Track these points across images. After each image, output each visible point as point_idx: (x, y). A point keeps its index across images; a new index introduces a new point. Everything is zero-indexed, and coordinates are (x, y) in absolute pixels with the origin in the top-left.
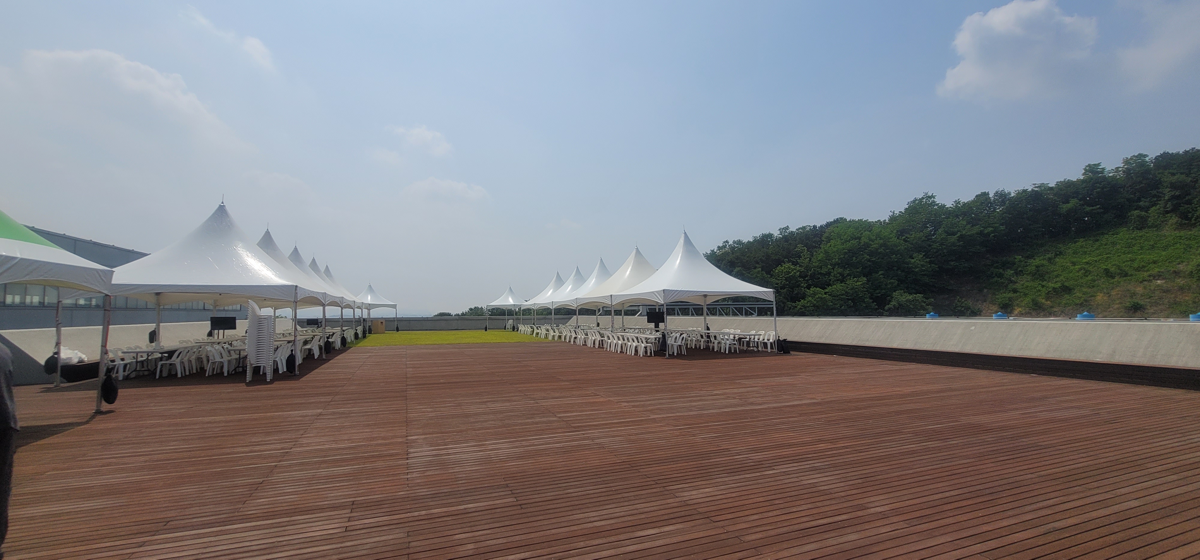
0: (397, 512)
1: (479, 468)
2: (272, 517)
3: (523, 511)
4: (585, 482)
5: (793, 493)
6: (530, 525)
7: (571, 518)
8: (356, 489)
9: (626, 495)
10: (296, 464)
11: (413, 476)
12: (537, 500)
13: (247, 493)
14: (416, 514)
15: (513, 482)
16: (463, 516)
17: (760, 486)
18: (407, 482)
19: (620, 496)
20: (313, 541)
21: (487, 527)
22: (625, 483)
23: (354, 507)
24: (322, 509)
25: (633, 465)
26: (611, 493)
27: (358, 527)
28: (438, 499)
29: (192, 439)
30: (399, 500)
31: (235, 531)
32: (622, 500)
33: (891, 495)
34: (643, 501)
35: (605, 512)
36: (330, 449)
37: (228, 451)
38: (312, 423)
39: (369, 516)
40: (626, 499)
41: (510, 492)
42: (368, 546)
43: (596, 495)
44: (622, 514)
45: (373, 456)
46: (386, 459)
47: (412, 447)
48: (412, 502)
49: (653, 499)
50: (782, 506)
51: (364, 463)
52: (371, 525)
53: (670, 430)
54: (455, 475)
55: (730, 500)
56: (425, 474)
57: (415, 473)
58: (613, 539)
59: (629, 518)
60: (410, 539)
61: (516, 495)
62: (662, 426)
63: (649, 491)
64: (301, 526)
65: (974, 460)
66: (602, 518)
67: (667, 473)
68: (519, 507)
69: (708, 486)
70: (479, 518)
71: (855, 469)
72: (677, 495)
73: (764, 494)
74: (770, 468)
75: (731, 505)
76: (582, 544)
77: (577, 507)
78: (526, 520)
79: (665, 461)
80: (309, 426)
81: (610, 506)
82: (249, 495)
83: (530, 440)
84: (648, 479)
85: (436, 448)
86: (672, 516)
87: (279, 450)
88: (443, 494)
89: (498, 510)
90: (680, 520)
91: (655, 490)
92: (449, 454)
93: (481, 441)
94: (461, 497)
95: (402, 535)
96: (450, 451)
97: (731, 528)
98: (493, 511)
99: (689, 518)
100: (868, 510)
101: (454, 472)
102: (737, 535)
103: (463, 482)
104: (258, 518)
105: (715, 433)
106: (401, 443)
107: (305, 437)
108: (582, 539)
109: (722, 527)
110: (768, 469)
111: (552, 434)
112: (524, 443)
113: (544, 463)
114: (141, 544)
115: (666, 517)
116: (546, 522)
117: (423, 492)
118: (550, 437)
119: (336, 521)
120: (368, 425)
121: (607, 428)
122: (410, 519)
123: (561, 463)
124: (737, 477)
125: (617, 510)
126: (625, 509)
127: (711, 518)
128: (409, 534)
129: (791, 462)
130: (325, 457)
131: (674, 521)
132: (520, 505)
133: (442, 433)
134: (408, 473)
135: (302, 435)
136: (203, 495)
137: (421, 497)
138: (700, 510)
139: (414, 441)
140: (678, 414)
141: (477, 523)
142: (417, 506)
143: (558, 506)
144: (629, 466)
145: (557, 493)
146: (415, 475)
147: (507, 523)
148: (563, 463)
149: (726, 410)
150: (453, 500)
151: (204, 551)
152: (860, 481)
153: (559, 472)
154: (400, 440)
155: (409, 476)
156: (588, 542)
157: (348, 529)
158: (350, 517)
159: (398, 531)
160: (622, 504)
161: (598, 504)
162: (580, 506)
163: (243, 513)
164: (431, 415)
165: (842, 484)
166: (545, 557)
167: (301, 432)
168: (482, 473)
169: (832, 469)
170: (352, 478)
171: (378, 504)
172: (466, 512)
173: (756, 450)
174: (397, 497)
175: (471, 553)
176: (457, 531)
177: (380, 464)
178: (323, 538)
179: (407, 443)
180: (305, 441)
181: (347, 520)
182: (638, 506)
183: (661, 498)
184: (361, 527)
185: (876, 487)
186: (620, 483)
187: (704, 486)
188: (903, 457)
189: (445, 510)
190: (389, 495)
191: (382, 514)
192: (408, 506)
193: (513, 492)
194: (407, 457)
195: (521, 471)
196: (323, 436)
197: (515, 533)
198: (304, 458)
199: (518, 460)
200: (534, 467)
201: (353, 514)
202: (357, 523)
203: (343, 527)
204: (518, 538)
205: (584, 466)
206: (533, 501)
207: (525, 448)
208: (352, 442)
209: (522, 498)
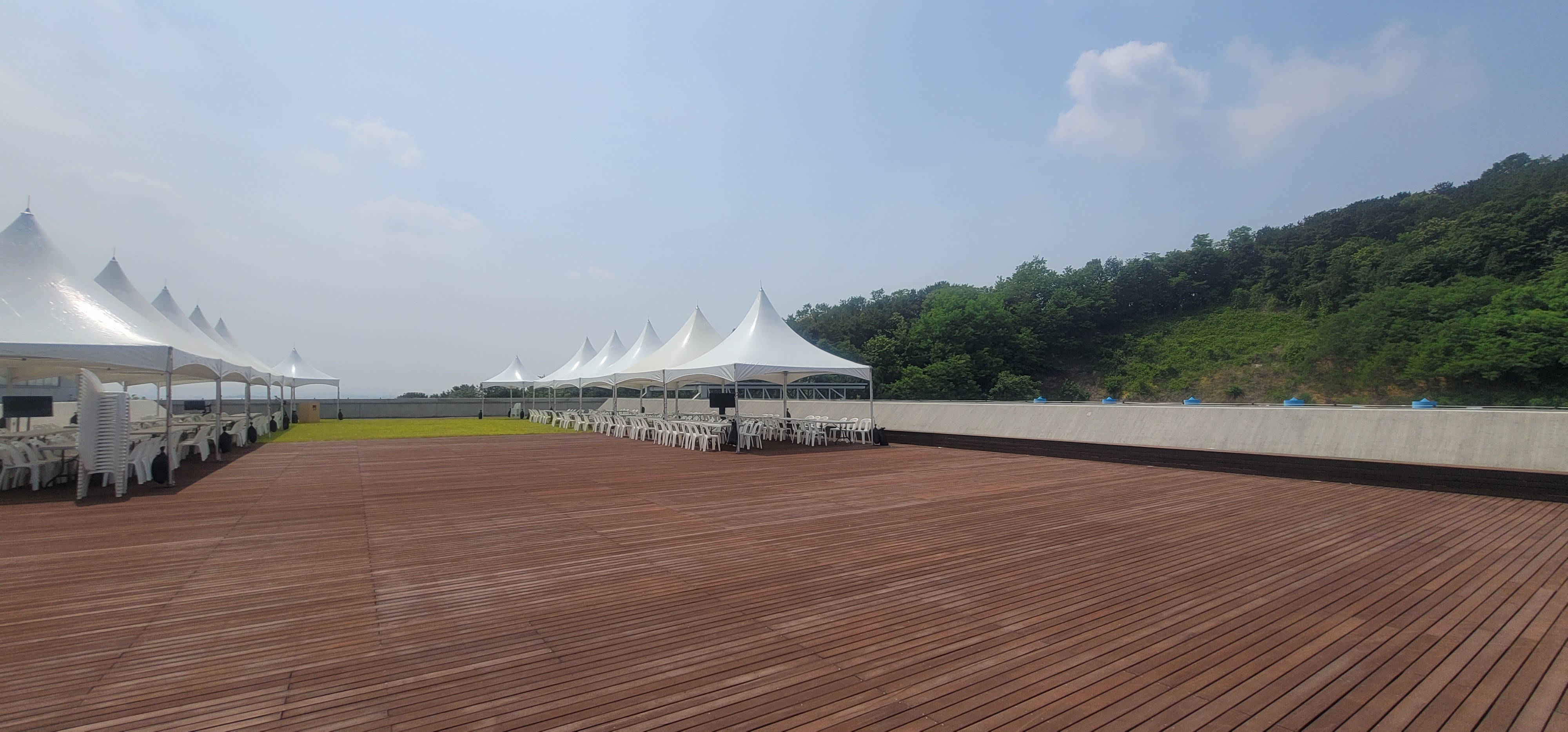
0: (367, 683)
1: (491, 610)
2: (146, 709)
3: (563, 665)
4: (649, 619)
5: (914, 616)
6: (576, 683)
7: (634, 669)
8: (294, 653)
9: (706, 632)
10: (184, 623)
11: (387, 628)
12: (582, 649)
13: (93, 674)
14: (399, 682)
15: (545, 625)
16: (474, 680)
17: (873, 609)
18: (379, 638)
19: (698, 635)
21: (511, 692)
22: (705, 616)
23: (292, 680)
24: (237, 689)
25: (710, 593)
26: (685, 631)
27: (303, 711)
30: (370, 665)
32: (702, 639)
33: (1024, 610)
34: (730, 638)
35: (680, 657)
36: (239, 597)
38: (206, 559)
39: (322, 693)
40: (706, 638)
41: (542, 641)
43: (664, 636)
44: (703, 658)
45: (318, 603)
46: (342, 605)
47: (382, 586)
48: (391, 666)
49: (742, 635)
50: (902, 632)
52: (326, 705)
53: (754, 545)
54: (454, 622)
55: (839, 630)
56: (407, 624)
57: (390, 624)
58: (695, 692)
59: (714, 663)
60: (393, 720)
61: (550, 645)
62: (742, 540)
63: (736, 625)
65: (1104, 564)
66: (676, 665)
67: (755, 601)
68: (557, 661)
69: (810, 613)
70: (499, 681)
71: (980, 582)
72: (773, 627)
73: (880, 619)
74: (883, 586)
75: (841, 635)
76: (653, 704)
77: (641, 654)
78: (570, 678)
79: (752, 585)
80: (202, 563)
81: (686, 649)
83: (563, 567)
84: (733, 610)
85: (422, 585)
86: (770, 655)
87: (149, 602)
88: (439, 651)
89: (530, 666)
90: (779, 660)
91: (743, 624)
92: (442, 593)
93: (491, 572)
94: (468, 653)
95: (378, 716)
96: (443, 589)
97: (846, 665)
98: (519, 669)
99: (791, 657)
100: (1002, 630)
101: (452, 619)
102: (854, 672)
103: (469, 631)
105: (810, 546)
106: (363, 581)
107: (194, 581)
108: (653, 697)
109: (834, 664)
110: (880, 587)
111: (593, 557)
112: (555, 572)
113: (586, 597)
115: (762, 658)
116: (600, 678)
117: (406, 649)
118: (591, 562)
119: (263, 705)
120: (305, 558)
121: (670, 546)
122: (390, 691)
123: (612, 596)
124: (845, 600)
125: (696, 653)
126: (707, 650)
127: (819, 654)
128: (391, 712)
129: (906, 577)
130: (234, 608)
131: (773, 662)
132: (559, 657)
133: (428, 563)
134: (379, 623)
135: (190, 577)
137: (404, 658)
138: (804, 644)
139: (383, 577)
140: (761, 524)
141: (496, 688)
142: (399, 670)
143: (613, 654)
144: (705, 594)
145: (610, 637)
146: (390, 626)
147: (543, 684)
148: (614, 596)
149: (820, 517)
150: (456, 658)
152: (987, 595)
153: (609, 608)
154: (361, 576)
155: (381, 629)
156: (660, 700)
157: (286, 715)
158: (287, 697)
159: (371, 710)
160: (701, 645)
161: (668, 647)
162: (645, 653)
164: (407, 538)
165: (968, 601)
166: (603, 726)
167: (188, 573)
168: (497, 617)
169: (955, 583)
170: (284, 637)
171: (335, 672)
172: (478, 674)
173: (863, 565)
174: (366, 660)
176: (465, 703)
177: (330, 614)
179: (372, 580)
180: (195, 586)
181: (282, 701)
182: (724, 646)
183: (754, 632)
184: (309, 709)
185: (1008, 601)
186: (696, 618)
187: (803, 615)
188: (1030, 565)
189: (444, 673)
190: (351, 658)
191: (342, 688)
192: (385, 673)
193: (546, 639)
194: (374, 600)
195: (554, 610)
196: (228, 577)
197: (556, 696)
198: (199, 613)
199: (549, 596)
200: (572, 603)
201: (292, 692)
202: (300, 704)
203: (278, 713)
204: (560, 703)
205: (644, 597)
206: (577, 650)
207: (557, 579)
208: (279, 584)
209: (561, 647)
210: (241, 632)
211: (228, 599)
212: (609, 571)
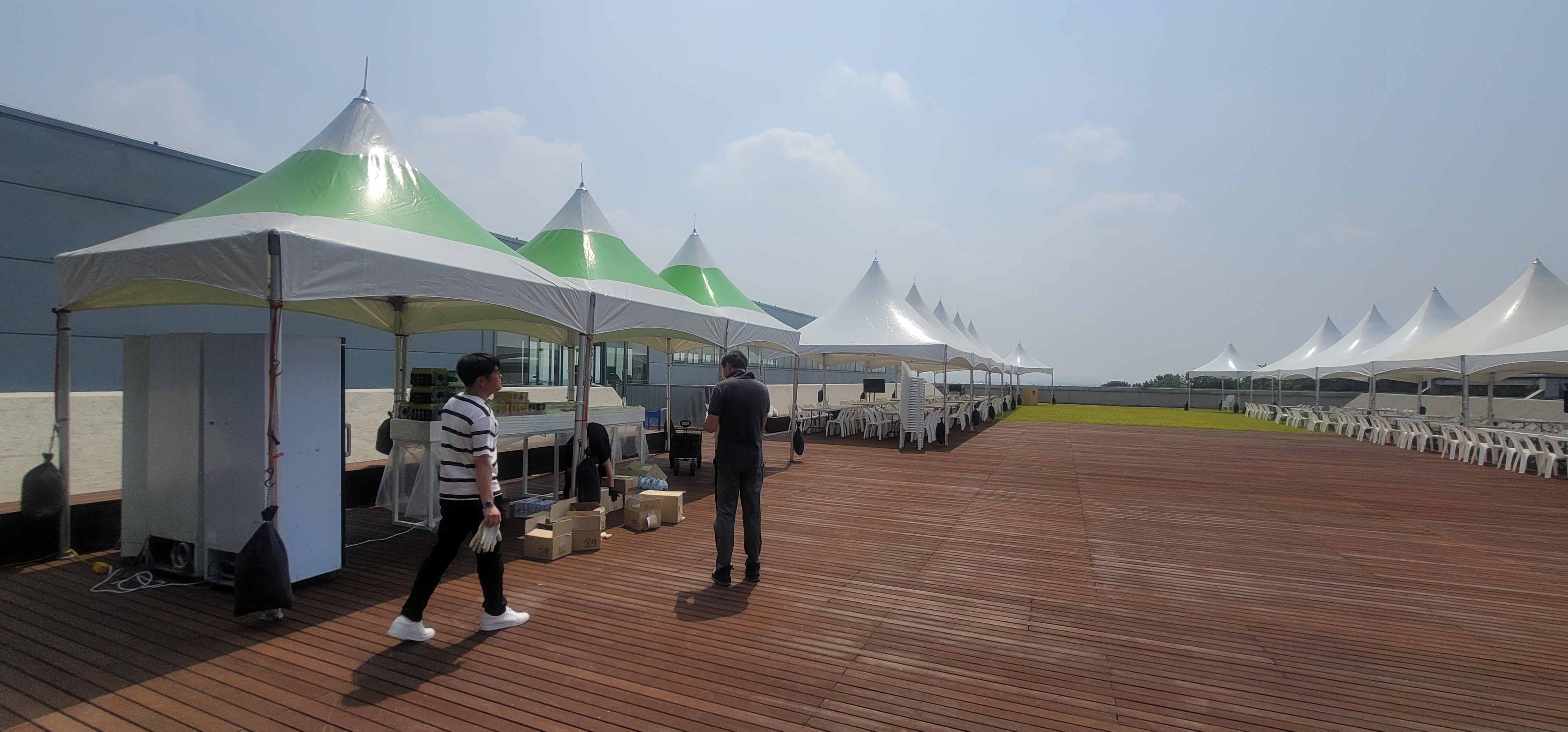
0: (1088, 627)
1: (1202, 601)
2: (949, 592)
3: (1285, 681)
8: (1033, 586)
10: (963, 543)
11: (1102, 588)
13: (920, 561)
14: (1115, 636)
15: (1264, 635)
16: (1185, 659)
18: (1097, 595)
20: (992, 630)
21: (1225, 685)
23: (1033, 605)
24: (998, 598)
25: (1544, 675)
27: (1042, 630)
28: (1140, 626)
29: (865, 498)
30: (1090, 613)
31: (916, 596)
36: (994, 534)
37: (895, 515)
38: (971, 502)
39: (1054, 622)
41: (1261, 649)
42: (1057, 655)
45: (1047, 553)
46: (1062, 559)
47: (1096, 552)
48: (1106, 620)
51: (1038, 559)
52: (1058, 633)
54: (1165, 602)
56: (1121, 590)
57: (1104, 586)
60: (1111, 664)
61: (1271, 656)
64: (978, 610)
68: (1280, 674)
70: (1211, 669)
78: (1297, 697)
80: (969, 504)
82: (923, 564)
83: (1289, 581)
85: (1132, 560)
87: (942, 524)
88: (1149, 623)
89: (1242, 668)
92: (1151, 572)
93: (1202, 565)
94: (1178, 633)
95: (1098, 656)
96: (1152, 569)
98: (1234, 666)
101: (1163, 598)
103: (1179, 614)
104: (933, 589)
106: (1080, 544)
107: (966, 516)
112: (1277, 583)
113: (1321, 622)
114: (844, 584)
117: (1120, 611)
118: (1330, 585)
119: (1015, 616)
120: (1035, 515)
122: (1108, 641)
128: (1109, 658)
130: (991, 541)
132: (1282, 672)
133: (1136, 543)
134: (1095, 583)
135: (963, 512)
136: (882, 553)
137: (1117, 618)
139: (1097, 545)
141: (1208, 675)
142: (1114, 626)
145: (1358, 675)
146: (1104, 588)
147: (1262, 691)
150: (1166, 634)
151: (894, 607)
154: (1078, 540)
155: (1097, 588)
157: (1030, 628)
158: (1030, 616)
159: (1093, 649)
163: (919, 581)
164: (1119, 516)
167: (963, 509)
170: (1026, 572)
171: (1062, 611)
172: (1188, 655)
174: (1089, 609)
175: (1204, 710)
176: (1176, 676)
177: (1056, 564)
178: (1003, 629)
179: (1088, 546)
180: (967, 520)
181: (1027, 618)
184: (1046, 631)
189: (1155, 643)
190: (1075, 603)
191: (1069, 624)
192: (1102, 624)
193: (1266, 649)
194: (1091, 563)
195: (1278, 624)
196: (986, 518)
197: (1280, 709)
198: (971, 539)
199: (1267, 607)
200: (1302, 623)
201: (1033, 614)
202: (1039, 624)
203: (1026, 625)
204: (1283, 717)
206: (1306, 673)
207: (1282, 591)
208: (1020, 532)
209: (1285, 663)
210: (997, 559)
211: (986, 533)
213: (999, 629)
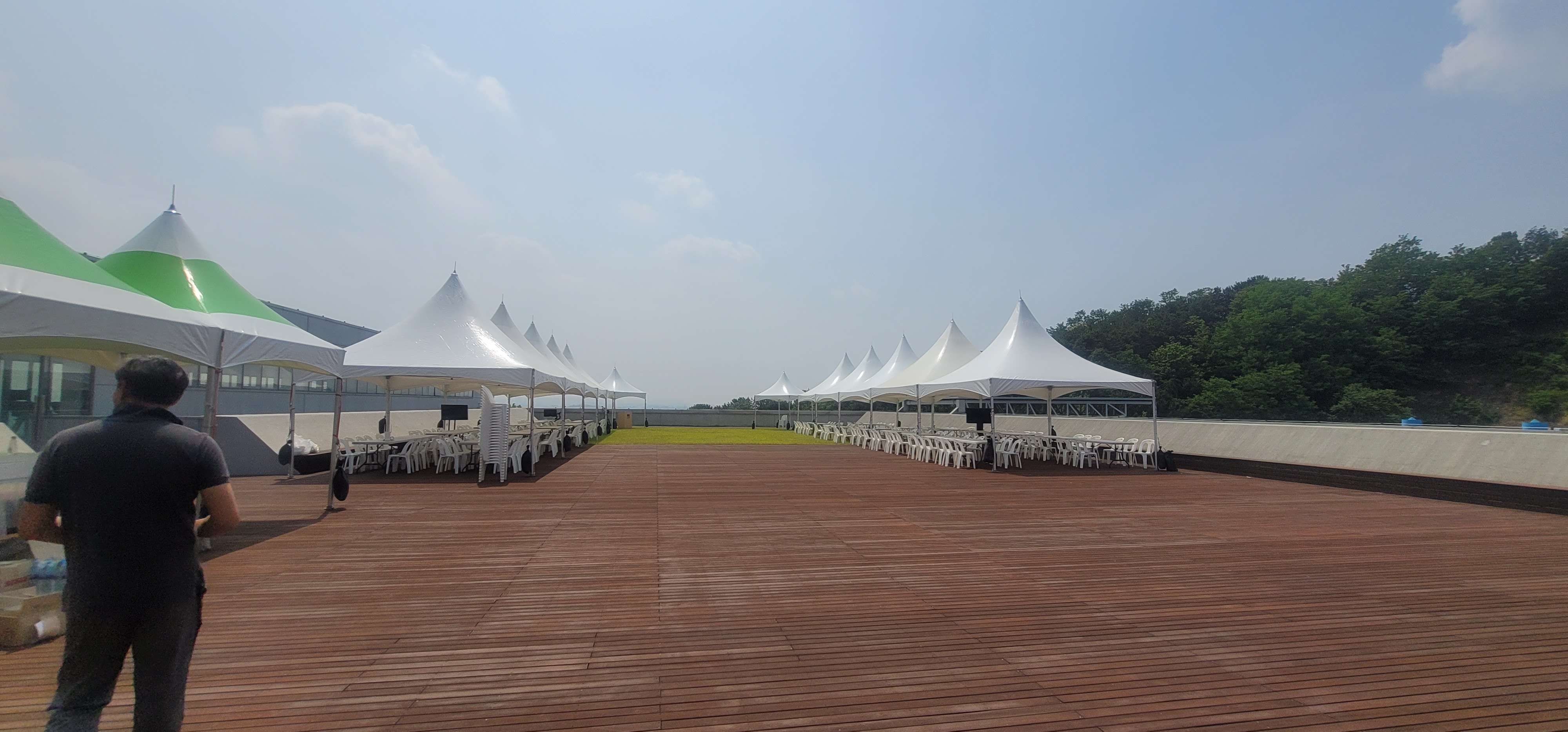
0: (646, 651)
1: (745, 603)
2: (505, 644)
3: (801, 663)
4: (883, 632)
5: (1183, 673)
6: (809, 682)
7: (864, 678)
8: (599, 618)
9: (938, 654)
10: (533, 583)
11: (665, 608)
12: (819, 651)
13: (478, 613)
14: (669, 655)
15: (788, 624)
16: (727, 663)
17: (1132, 658)
18: (659, 615)
19: (929, 655)
20: (550, 678)
21: (755, 679)
22: (938, 638)
23: (597, 639)
24: (561, 640)
25: (947, 615)
26: (917, 650)
27: (601, 665)
28: (695, 638)
29: (423, 546)
30: (650, 637)
31: (467, 657)
32: (933, 661)
33: (1344, 689)
34: (962, 664)
35: (909, 675)
36: (568, 568)
37: (459, 562)
38: (550, 535)
39: (614, 653)
40: (937, 660)
41: (784, 638)
42: (612, 690)
43: (896, 651)
44: (931, 679)
45: (619, 580)
46: (634, 584)
47: (664, 571)
48: (666, 640)
49: (975, 663)
50: (1166, 689)
51: (609, 588)
52: (618, 664)
53: (999, 571)
54: (716, 610)
55: (1086, 675)
56: (680, 606)
57: (667, 604)
58: (920, 712)
59: (943, 686)
60: (662, 686)
61: (792, 642)
62: (987, 564)
63: (971, 652)
64: (538, 658)
66: (904, 682)
67: (994, 629)
68: (796, 658)
69: (1055, 652)
70: (745, 668)
71: (1282, 646)
72: (1010, 660)
73: (1139, 670)
74: (1147, 634)
75: (1087, 681)
76: (878, 715)
77: (872, 665)
78: (805, 676)
79: (993, 612)
80: (547, 538)
81: (916, 668)
82: (481, 616)
83: (810, 572)
84: (969, 636)
85: (694, 574)
86: (1003, 689)
87: (513, 564)
88: (702, 633)
89: (770, 660)
90: (1013, 695)
91: (978, 652)
92: (708, 583)
93: (748, 569)
94: (723, 639)
95: (652, 680)
96: (710, 580)
97: (1088, 714)
98: (763, 660)
99: (1027, 694)
100: (1305, 709)
101: (715, 607)
102: (1097, 724)
103: (726, 619)
104: (490, 644)
105: (1064, 578)
106: (651, 565)
107: (542, 551)
108: (879, 709)
109: (1076, 711)
110: (1144, 635)
111: (838, 565)
112: (802, 576)
113: (828, 603)
114: (372, 662)
115: (994, 690)
116: (830, 681)
117: (678, 628)
118: (836, 570)
119: (577, 655)
120: (613, 541)
121: (911, 562)
122: (663, 661)
123: (850, 605)
124: (1098, 643)
125: (926, 674)
126: (938, 673)
127: (1057, 697)
128: (662, 679)
129: (1179, 627)
130: (564, 576)
131: (1005, 696)
132: (798, 656)
133: (700, 556)
134: (659, 603)
135: (539, 548)
136: (434, 611)
137: (675, 635)
138: (1041, 684)
139: (666, 564)
140: (1010, 549)
141: (743, 674)
142: (671, 645)
143: (847, 661)
144: (941, 616)
145: (845, 644)
146: (667, 606)
147: (780, 678)
148: (853, 605)
149: (1080, 547)
150: (714, 642)
151: (436, 676)
152: (1290, 664)
153: (846, 617)
154: (650, 561)
155: (661, 608)
156: (885, 713)
157: (590, 666)
158: (592, 653)
159: (647, 674)
160: (932, 666)
161: (899, 663)
162: (876, 664)
163: (475, 637)
164: (688, 532)
165: (1262, 666)
166: (829, 727)
167: (538, 545)
168: (750, 611)
169: (1245, 643)
170: (595, 604)
171: (625, 638)
172: (729, 659)
173: (1126, 607)
174: (648, 632)
175: (736, 710)
176: (718, 682)
177: (626, 590)
178: (562, 674)
179: (658, 566)
180: (542, 556)
181: (589, 655)
182: (955, 671)
183: (987, 662)
184: (605, 665)
185: (1317, 676)
186: (930, 638)
187: (1046, 652)
188: (1362, 634)
189: (704, 653)
190: (636, 629)
191: (629, 652)
192: (660, 645)
193: (788, 637)
194: (658, 583)
195: (798, 612)
196: (562, 551)
197: (791, 691)
198: (541, 577)
199: (794, 598)
200: (815, 607)
201: (596, 649)
202: (600, 660)
203: (585, 664)
204: (794, 698)
205: (881, 611)
206: (814, 651)
207: (804, 582)
208: (596, 561)
209: (800, 647)
210: (566, 595)
211: (560, 568)
212: (850, 581)
213: (557, 674)
